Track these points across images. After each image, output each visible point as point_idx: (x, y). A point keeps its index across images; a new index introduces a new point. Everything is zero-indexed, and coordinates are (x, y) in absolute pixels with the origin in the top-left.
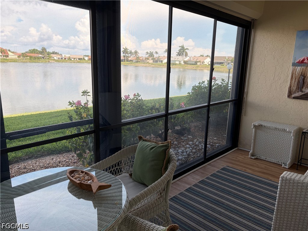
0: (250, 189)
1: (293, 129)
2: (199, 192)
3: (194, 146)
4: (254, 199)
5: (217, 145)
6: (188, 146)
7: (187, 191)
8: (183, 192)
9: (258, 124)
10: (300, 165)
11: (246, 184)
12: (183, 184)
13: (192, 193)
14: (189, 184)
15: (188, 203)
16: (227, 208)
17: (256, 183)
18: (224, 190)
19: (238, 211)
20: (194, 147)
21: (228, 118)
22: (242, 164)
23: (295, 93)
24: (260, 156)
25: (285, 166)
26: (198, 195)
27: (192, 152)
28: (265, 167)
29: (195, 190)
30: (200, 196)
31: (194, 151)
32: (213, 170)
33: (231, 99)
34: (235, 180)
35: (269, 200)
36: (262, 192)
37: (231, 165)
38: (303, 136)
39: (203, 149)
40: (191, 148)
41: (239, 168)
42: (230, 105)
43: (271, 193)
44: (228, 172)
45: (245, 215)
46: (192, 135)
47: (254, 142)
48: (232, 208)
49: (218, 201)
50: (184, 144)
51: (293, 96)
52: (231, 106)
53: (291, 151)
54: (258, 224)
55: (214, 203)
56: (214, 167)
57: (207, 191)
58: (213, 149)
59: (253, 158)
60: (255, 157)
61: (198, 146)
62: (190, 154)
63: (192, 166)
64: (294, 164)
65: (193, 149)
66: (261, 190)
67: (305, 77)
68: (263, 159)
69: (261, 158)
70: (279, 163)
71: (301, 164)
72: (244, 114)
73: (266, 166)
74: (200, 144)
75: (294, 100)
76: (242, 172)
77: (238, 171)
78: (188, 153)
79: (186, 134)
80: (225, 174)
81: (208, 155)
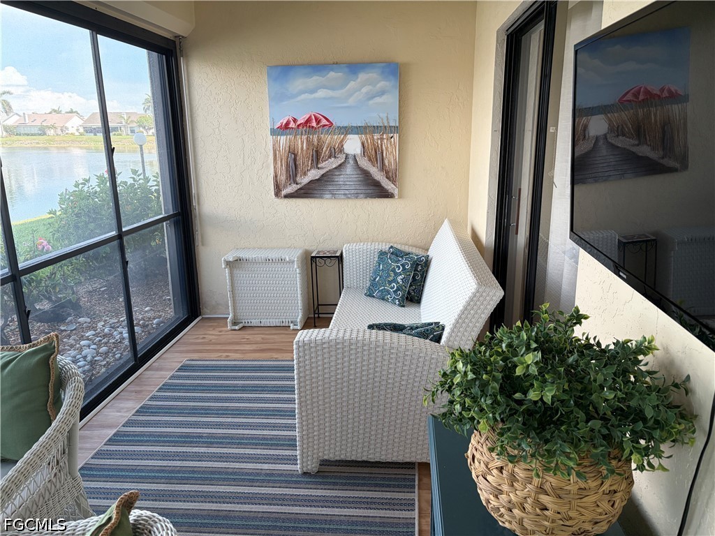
0: (244, 389)
1: (295, 255)
2: (142, 434)
3: (100, 338)
4: (256, 405)
5: (155, 322)
6: (83, 343)
7: (110, 443)
8: (102, 449)
9: (234, 257)
10: (319, 317)
11: (235, 382)
12: (96, 433)
13: (125, 443)
14: (110, 427)
15: (122, 467)
16: (211, 441)
17: (253, 374)
18: (196, 409)
19: (231, 437)
20: (100, 341)
21: (168, 258)
22: (218, 347)
23: (285, 187)
24: (249, 321)
25: (296, 327)
26: (141, 441)
27: (98, 353)
28: (262, 338)
29: (132, 433)
30: (147, 441)
31: (104, 349)
32: (161, 378)
33: (165, 213)
34: (211, 382)
35: (281, 396)
36: (267, 387)
37: (195, 356)
38: (314, 264)
39: (124, 339)
40: (95, 344)
41: (214, 355)
42: (166, 226)
43: (282, 383)
44: (194, 371)
45: (246, 439)
46: (88, 315)
47: (232, 296)
48: (220, 438)
49: (187, 436)
50: (73, 342)
51: (284, 193)
52: (169, 228)
53: (299, 296)
54: (272, 445)
55: (181, 442)
56: (161, 369)
57: (159, 425)
58: (149, 333)
59: (237, 328)
60: (241, 325)
61: (110, 335)
62: (96, 361)
63: (109, 384)
64: (309, 318)
65: (99, 347)
66: (265, 382)
67: (296, 155)
68: (255, 325)
69: (252, 325)
70: (284, 324)
71: (320, 315)
72: (200, 243)
73: (263, 336)
74: (115, 330)
75: (286, 201)
76: (222, 363)
77: (214, 363)
78: (89, 358)
79: (69, 315)
80: (188, 378)
81: (142, 348)
